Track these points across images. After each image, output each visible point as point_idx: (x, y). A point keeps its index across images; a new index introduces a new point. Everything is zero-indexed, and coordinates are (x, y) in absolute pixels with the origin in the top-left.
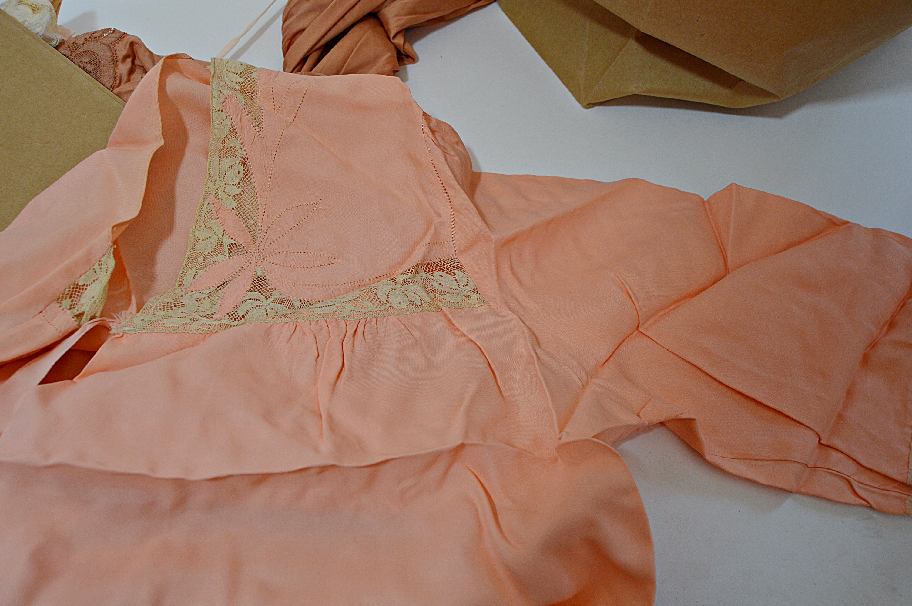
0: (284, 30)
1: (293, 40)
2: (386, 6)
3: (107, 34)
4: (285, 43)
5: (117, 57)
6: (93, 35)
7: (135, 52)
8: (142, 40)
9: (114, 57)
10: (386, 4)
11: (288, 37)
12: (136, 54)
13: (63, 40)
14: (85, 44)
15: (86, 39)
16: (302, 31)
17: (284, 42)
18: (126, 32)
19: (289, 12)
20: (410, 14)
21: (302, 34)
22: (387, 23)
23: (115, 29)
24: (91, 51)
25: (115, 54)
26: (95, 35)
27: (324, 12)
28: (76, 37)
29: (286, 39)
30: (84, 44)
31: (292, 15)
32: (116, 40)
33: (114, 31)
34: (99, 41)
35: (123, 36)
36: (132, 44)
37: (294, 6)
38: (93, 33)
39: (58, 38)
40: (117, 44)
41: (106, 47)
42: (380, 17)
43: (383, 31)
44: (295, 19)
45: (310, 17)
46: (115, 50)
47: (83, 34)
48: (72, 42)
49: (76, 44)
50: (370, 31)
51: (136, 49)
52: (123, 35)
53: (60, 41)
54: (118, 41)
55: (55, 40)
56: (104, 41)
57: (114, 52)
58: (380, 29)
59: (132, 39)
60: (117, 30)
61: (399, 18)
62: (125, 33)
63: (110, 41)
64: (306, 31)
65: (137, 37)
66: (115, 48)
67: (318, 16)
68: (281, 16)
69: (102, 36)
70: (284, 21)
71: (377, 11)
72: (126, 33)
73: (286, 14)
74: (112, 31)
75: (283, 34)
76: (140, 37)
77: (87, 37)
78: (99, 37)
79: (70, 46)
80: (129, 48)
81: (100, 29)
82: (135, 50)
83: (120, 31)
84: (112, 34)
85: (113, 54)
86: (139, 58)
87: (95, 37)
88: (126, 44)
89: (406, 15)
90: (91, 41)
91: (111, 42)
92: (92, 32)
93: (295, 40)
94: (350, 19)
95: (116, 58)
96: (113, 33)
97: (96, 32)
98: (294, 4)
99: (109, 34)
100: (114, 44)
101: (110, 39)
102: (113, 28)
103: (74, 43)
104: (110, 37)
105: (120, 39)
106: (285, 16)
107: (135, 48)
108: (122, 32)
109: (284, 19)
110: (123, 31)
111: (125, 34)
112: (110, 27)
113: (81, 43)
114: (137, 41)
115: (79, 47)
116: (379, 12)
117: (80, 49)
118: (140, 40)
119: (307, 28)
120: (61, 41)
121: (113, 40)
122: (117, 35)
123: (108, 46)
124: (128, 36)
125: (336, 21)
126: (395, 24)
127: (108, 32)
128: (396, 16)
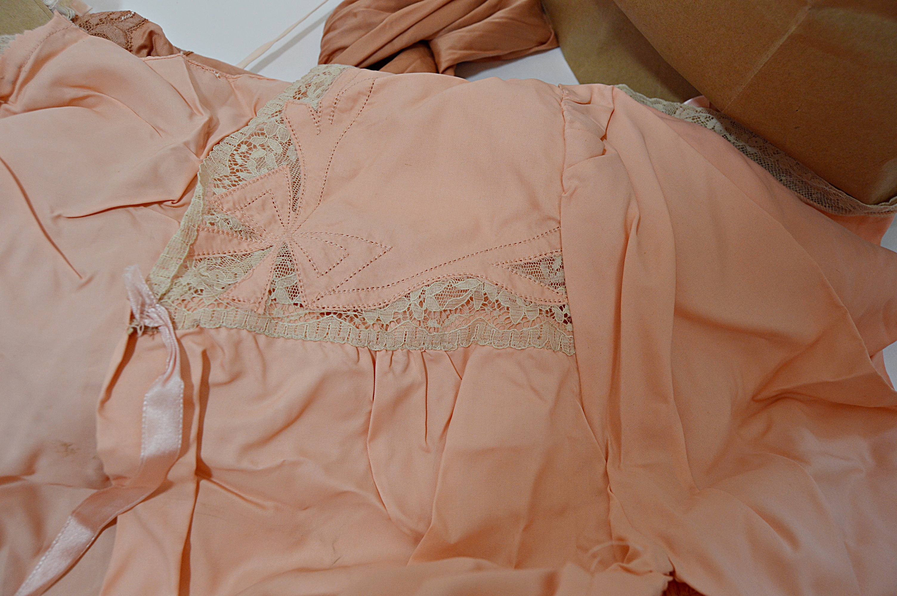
0: (323, 45)
1: (331, 57)
2: (441, 36)
3: (125, 18)
4: (323, 59)
5: (131, 46)
6: (110, 15)
7: (154, 43)
8: (164, 31)
9: (128, 45)
10: (441, 33)
11: (327, 53)
12: (154, 45)
13: (77, 16)
14: (98, 26)
15: (101, 19)
16: (342, 49)
17: (321, 58)
18: (147, 18)
19: (333, 24)
20: (465, 48)
21: (343, 51)
22: (439, 55)
23: (135, 13)
24: (104, 35)
25: (130, 43)
26: (111, 16)
27: (372, 31)
28: (91, 15)
29: (324, 54)
30: (98, 24)
31: (335, 29)
32: (134, 27)
33: (134, 15)
34: (115, 24)
35: (142, 23)
36: (151, 34)
37: (339, 19)
38: (111, 14)
39: (71, 14)
40: (134, 31)
41: (121, 32)
42: (432, 45)
43: (432, 62)
44: (339, 33)
45: (356, 34)
46: (131, 38)
47: (99, 13)
48: (85, 21)
49: (89, 23)
50: (419, 61)
51: (155, 40)
52: (143, 21)
53: (72, 17)
54: (136, 27)
55: (68, 15)
56: (121, 25)
57: (129, 40)
58: (429, 59)
59: (152, 28)
60: (137, 14)
61: (454, 51)
62: (145, 19)
63: (127, 26)
64: (347, 49)
65: (160, 27)
66: (132, 35)
67: (363, 35)
68: (323, 25)
69: (120, 19)
70: (325, 34)
71: (430, 39)
72: (147, 20)
73: (329, 25)
74: (131, 15)
75: (322, 47)
76: (161, 27)
77: (103, 17)
78: (116, 19)
79: (82, 24)
80: (146, 38)
81: (119, 10)
82: (153, 40)
83: (140, 16)
84: (131, 19)
85: (128, 42)
86: (156, 50)
87: (112, 19)
88: (144, 33)
89: (461, 49)
90: (107, 23)
91: (128, 28)
92: (109, 12)
93: (334, 57)
94: (398, 44)
95: (130, 48)
96: (132, 17)
97: (113, 13)
98: (339, 16)
99: (127, 18)
100: (131, 30)
101: (128, 24)
102: (133, 11)
103: (87, 22)
104: (128, 22)
105: (138, 26)
106: (327, 28)
107: (153, 38)
108: (142, 18)
109: (326, 30)
110: (144, 17)
111: (145, 21)
112: (130, 10)
113: (95, 23)
114: (157, 31)
115: (92, 28)
116: (431, 40)
117: (92, 30)
118: (162, 30)
119: (350, 46)
120: (74, 17)
121: (131, 25)
122: (136, 21)
123: (125, 32)
124: (148, 24)
125: (383, 44)
126: (448, 58)
127: (127, 15)
128: (451, 48)
